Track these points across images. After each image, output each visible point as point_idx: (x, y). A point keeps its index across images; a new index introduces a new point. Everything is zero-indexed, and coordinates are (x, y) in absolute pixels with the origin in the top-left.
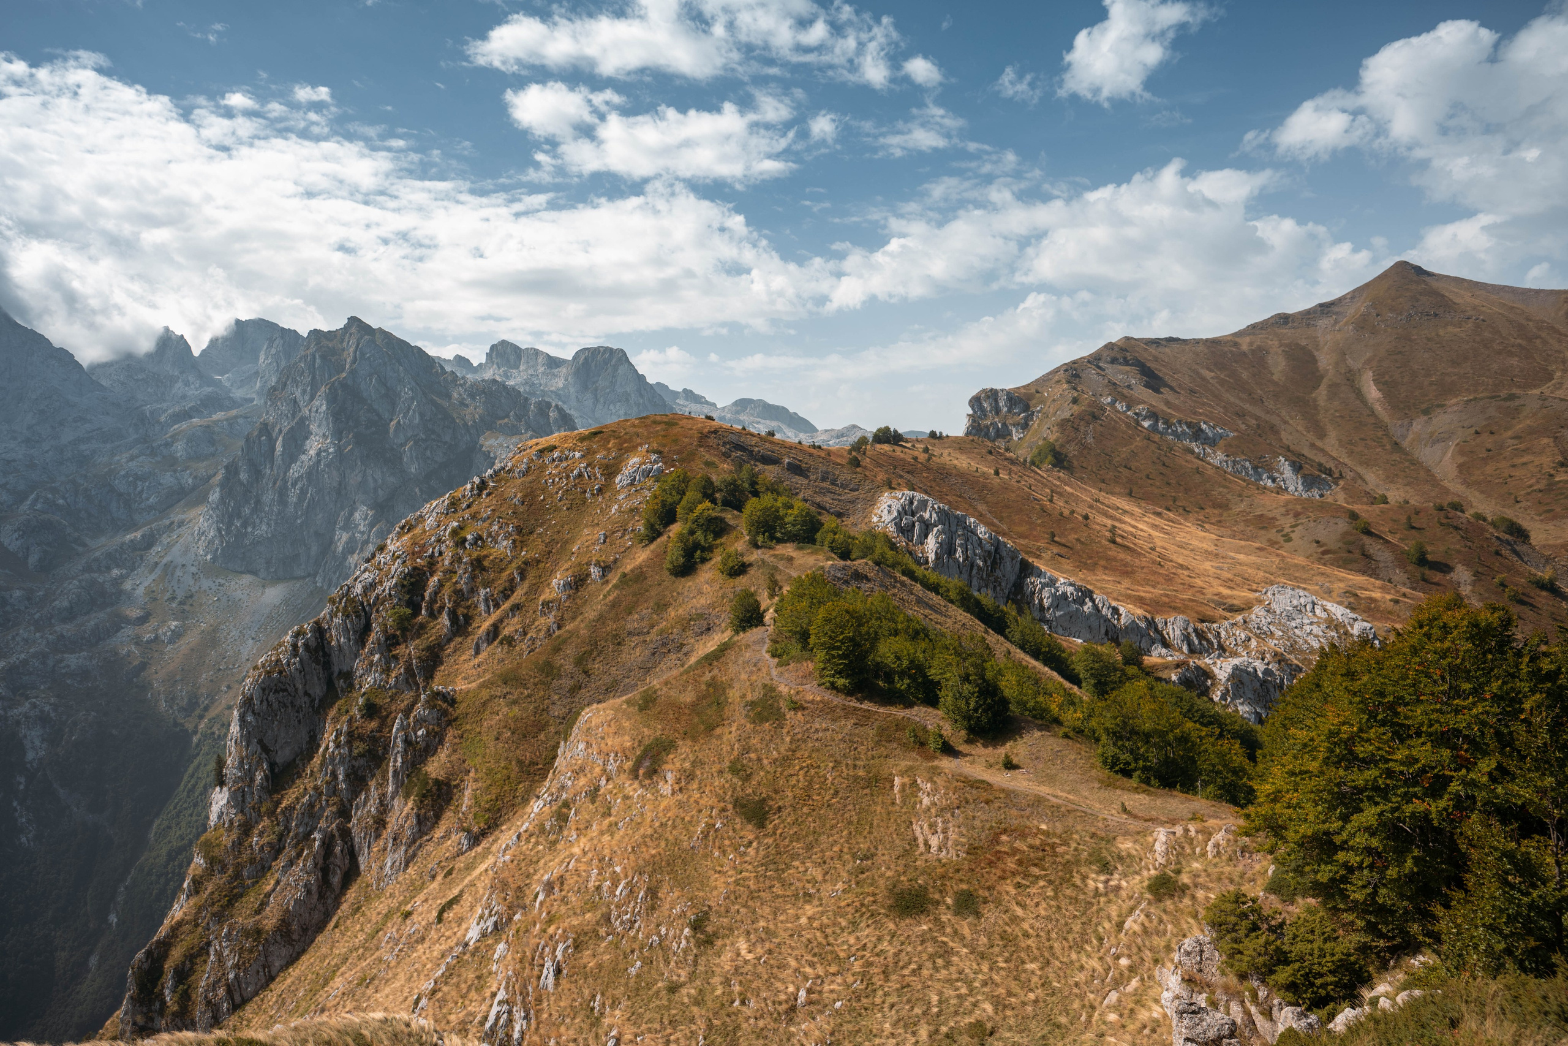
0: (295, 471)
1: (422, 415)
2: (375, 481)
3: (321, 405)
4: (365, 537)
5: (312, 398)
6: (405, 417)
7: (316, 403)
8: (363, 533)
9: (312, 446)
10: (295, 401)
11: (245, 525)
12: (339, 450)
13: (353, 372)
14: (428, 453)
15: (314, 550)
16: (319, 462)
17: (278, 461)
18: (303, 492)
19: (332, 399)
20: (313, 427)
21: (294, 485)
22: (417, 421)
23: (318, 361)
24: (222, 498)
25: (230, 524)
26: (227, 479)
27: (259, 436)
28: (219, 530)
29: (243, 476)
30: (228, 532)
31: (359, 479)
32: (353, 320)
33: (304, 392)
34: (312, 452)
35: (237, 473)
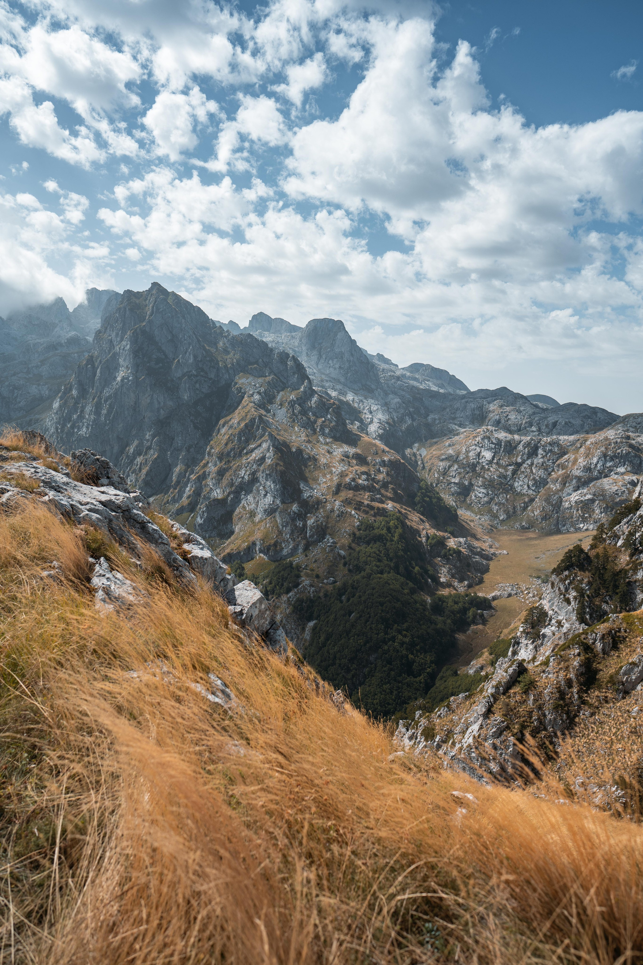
0: (107, 392)
1: (195, 357)
2: (159, 403)
3: (126, 345)
4: (149, 444)
5: (122, 340)
6: (182, 358)
7: (124, 343)
8: (148, 441)
9: (120, 375)
10: (111, 341)
11: (73, 427)
12: (136, 378)
13: (150, 322)
14: (197, 386)
15: (116, 449)
16: (122, 386)
17: (97, 384)
18: (111, 407)
19: (134, 340)
20: (121, 361)
21: (106, 401)
22: (191, 361)
23: (128, 312)
24: (60, 406)
25: (64, 426)
26: (65, 393)
27: (87, 365)
28: (57, 429)
29: (74, 392)
30: (62, 431)
31: (149, 401)
32: (155, 285)
33: (117, 334)
34: (119, 379)
35: (71, 390)
